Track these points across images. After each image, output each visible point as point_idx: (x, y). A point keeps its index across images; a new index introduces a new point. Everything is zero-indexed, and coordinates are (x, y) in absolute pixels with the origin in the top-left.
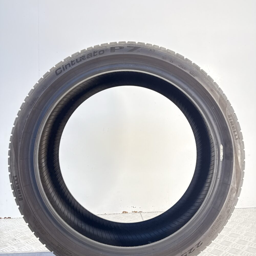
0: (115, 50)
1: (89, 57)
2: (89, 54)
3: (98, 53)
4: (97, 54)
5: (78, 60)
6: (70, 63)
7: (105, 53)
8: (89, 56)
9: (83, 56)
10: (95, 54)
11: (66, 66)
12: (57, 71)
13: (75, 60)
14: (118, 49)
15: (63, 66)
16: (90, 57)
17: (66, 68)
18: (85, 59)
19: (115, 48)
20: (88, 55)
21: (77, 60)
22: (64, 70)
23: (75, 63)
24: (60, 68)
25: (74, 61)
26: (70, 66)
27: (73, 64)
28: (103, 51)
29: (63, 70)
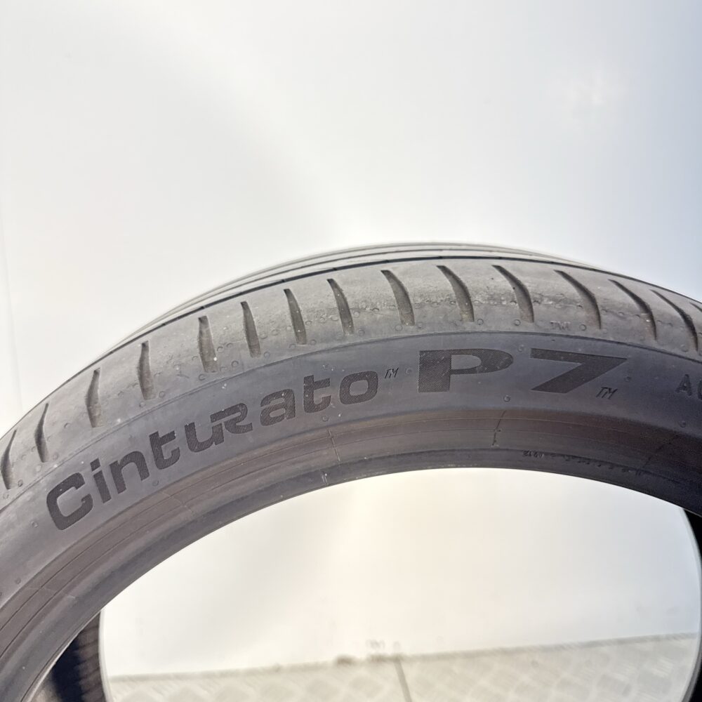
0: (453, 377)
1: (272, 415)
2: (277, 395)
3: (334, 392)
4: (327, 400)
5: (203, 434)
6: (145, 448)
7: (380, 392)
8: (276, 408)
9: (233, 409)
10: (319, 396)
11: (116, 468)
12: (59, 500)
13: (180, 434)
14: (472, 371)
15: (95, 464)
16: (281, 418)
17: (121, 487)
18: (249, 427)
19: (449, 360)
20: (266, 400)
21: (190, 428)
22: (105, 495)
23: (176, 455)
24: (75, 481)
25: (171, 436)
26: (144, 473)
27: (167, 455)
28: (371, 377)
29: (96, 497)
